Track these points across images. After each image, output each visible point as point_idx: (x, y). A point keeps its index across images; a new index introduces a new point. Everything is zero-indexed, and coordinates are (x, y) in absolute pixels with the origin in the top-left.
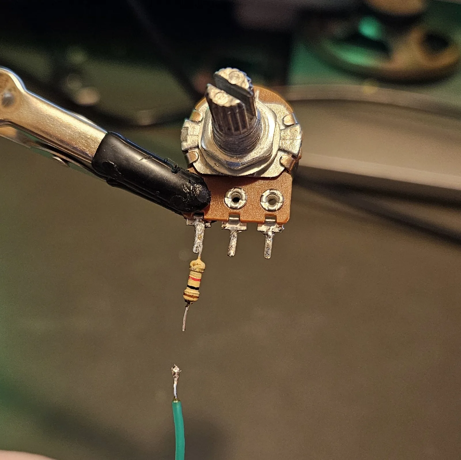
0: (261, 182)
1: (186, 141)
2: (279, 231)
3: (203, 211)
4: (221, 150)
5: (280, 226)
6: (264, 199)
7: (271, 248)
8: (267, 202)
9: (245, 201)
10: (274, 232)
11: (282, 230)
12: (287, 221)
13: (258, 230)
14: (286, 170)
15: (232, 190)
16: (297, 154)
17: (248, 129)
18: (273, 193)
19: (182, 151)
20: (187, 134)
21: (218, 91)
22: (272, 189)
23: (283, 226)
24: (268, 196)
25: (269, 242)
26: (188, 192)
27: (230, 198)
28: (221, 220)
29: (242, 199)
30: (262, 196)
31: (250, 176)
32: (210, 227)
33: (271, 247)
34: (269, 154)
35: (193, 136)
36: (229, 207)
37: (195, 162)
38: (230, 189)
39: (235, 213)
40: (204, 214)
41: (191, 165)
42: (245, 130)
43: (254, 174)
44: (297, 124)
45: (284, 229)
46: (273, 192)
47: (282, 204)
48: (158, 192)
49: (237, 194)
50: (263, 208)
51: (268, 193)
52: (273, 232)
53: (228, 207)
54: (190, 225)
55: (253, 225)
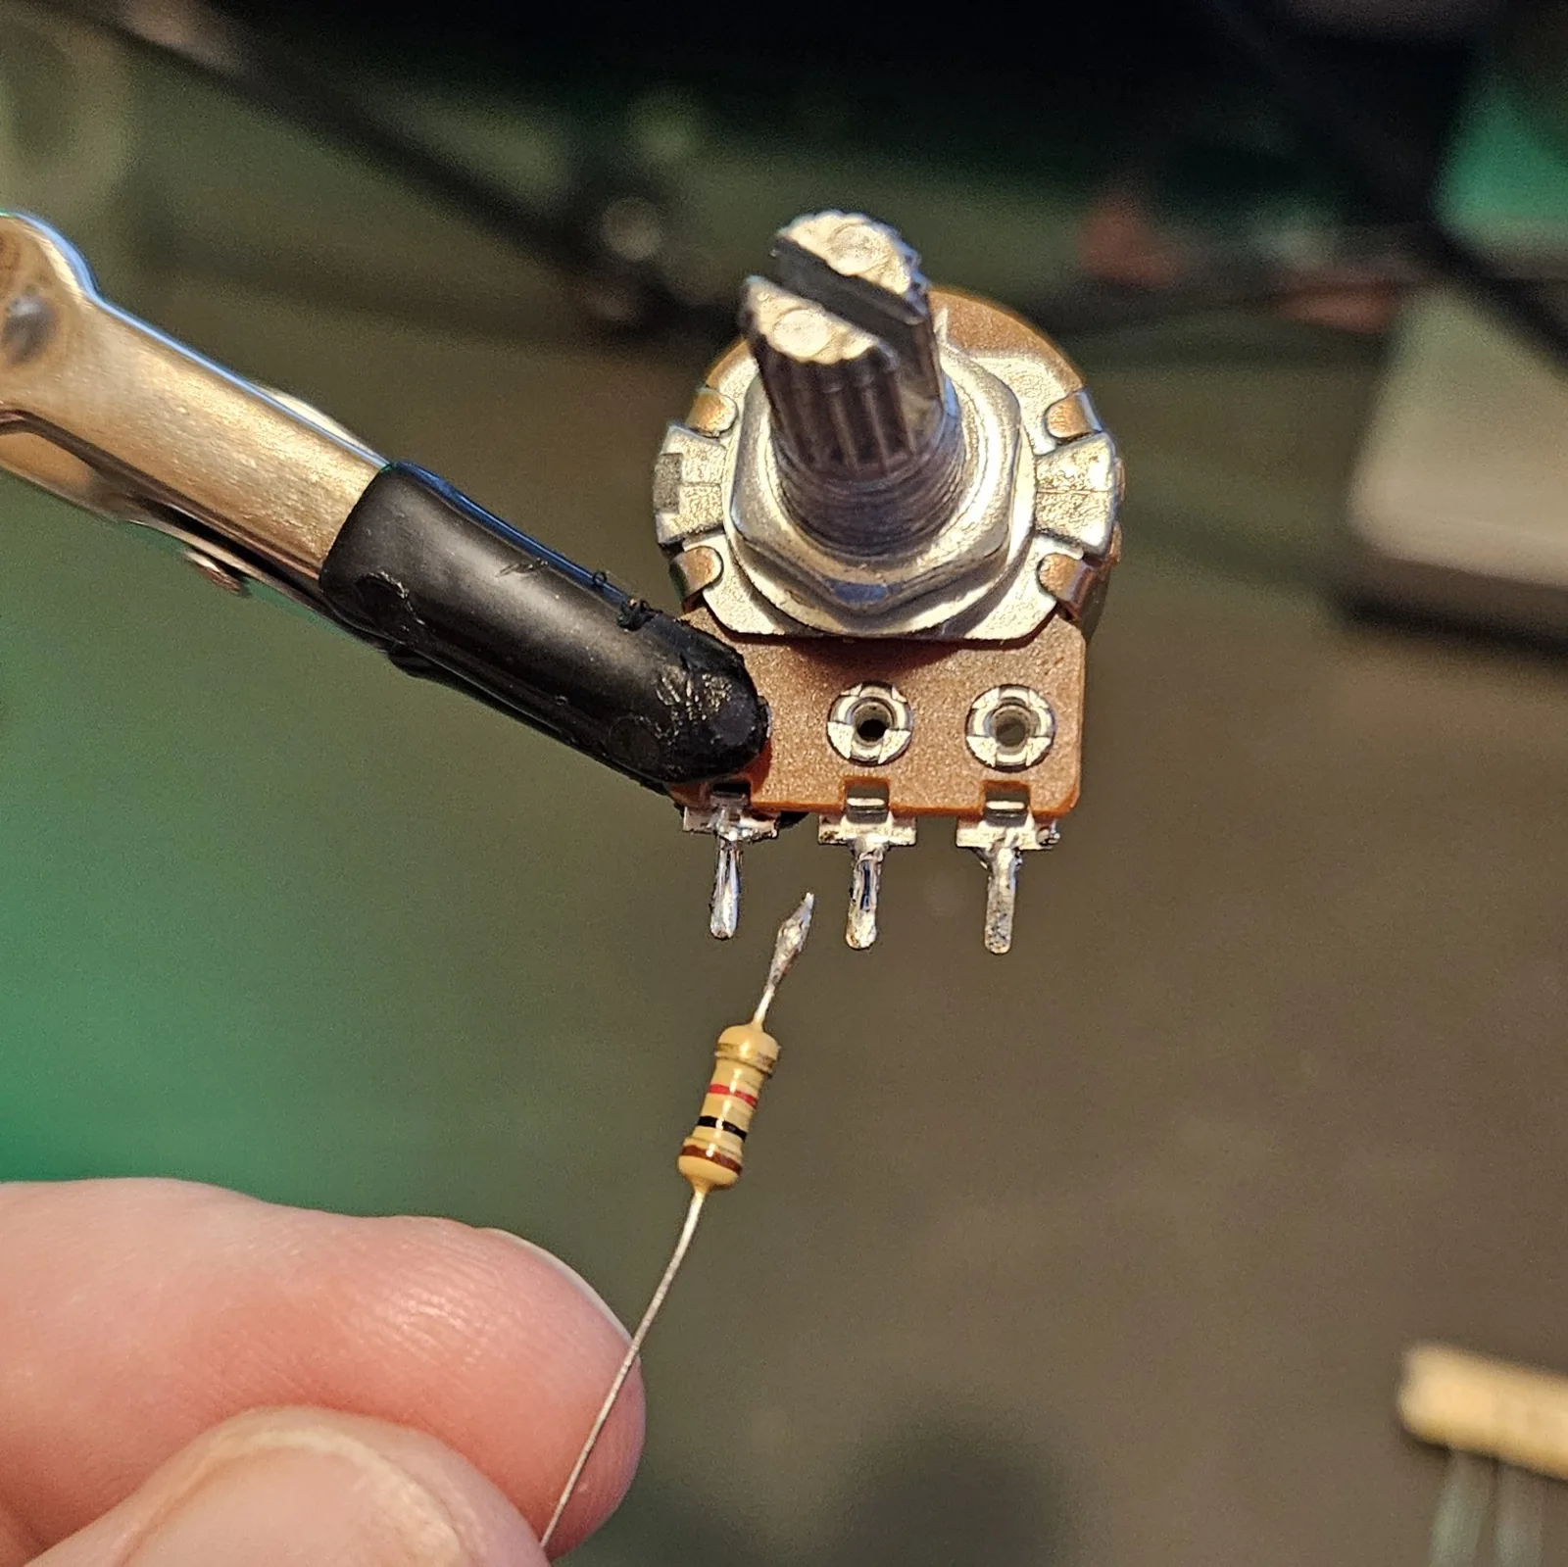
0: (963, 655)
1: (674, 506)
2: (1038, 847)
3: (748, 777)
4: (809, 538)
5: (1044, 825)
6: (978, 723)
7: (1011, 913)
8: (992, 735)
9: (907, 734)
10: (1023, 852)
11: (1050, 842)
12: (1072, 805)
13: (959, 845)
14: (1061, 609)
15: (856, 691)
16: (1101, 549)
17: (911, 454)
18: (1012, 701)
19: (660, 545)
20: (679, 481)
21: (789, 301)
22: (1009, 686)
23: (1053, 826)
24: (995, 711)
25: (1003, 886)
26: (677, 705)
27: (848, 721)
28: (819, 809)
29: (896, 727)
30: (972, 711)
31: (923, 637)
32: (776, 838)
33: (1012, 907)
34: (994, 549)
35: (698, 488)
36: (848, 756)
37: (710, 586)
38: (850, 688)
39: (870, 780)
40: (752, 788)
41: (698, 601)
42: (901, 456)
43: (936, 628)
44: (1097, 432)
45: (1057, 836)
46: (1015, 698)
47: (1047, 741)
48: (564, 698)
49: (874, 708)
50: (977, 758)
51: (992, 699)
52: (1017, 849)
53: (844, 758)
54: (696, 832)
55: (937, 824)
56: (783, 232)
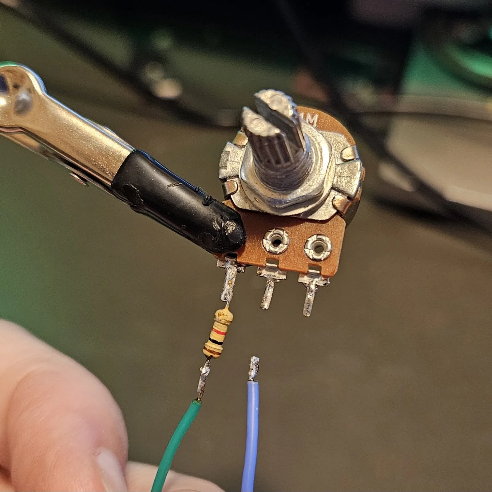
0: (308, 224)
1: (225, 167)
2: (323, 285)
3: (236, 253)
4: (262, 183)
5: (325, 278)
6: (309, 245)
7: (312, 304)
8: (312, 249)
9: (286, 246)
10: (318, 286)
11: (327, 284)
12: (334, 274)
13: (299, 281)
14: (338, 213)
15: (273, 231)
16: (353, 196)
17: (292, 164)
18: (321, 240)
19: (220, 179)
20: (228, 160)
21: (255, 116)
22: (320, 235)
23: (328, 279)
24: (314, 242)
25: (310, 297)
26: (219, 230)
27: (270, 240)
28: (258, 266)
29: (283, 243)
30: (307, 241)
31: (295, 217)
32: (244, 272)
33: (312, 303)
34: (319, 192)
35: (233, 162)
36: (268, 250)
37: (233, 193)
38: (271, 230)
39: (274, 259)
40: (237, 256)
41: (228, 197)
42: (288, 164)
43: (299, 215)
44: (357, 159)
45: (329, 283)
46: (320, 239)
47: (329, 253)
48: (185, 226)
49: (278, 236)
50: (307, 256)
51: (314, 238)
52: (316, 285)
53: (266, 250)
54: (220, 267)
55: (293, 275)
56: (256, 94)
